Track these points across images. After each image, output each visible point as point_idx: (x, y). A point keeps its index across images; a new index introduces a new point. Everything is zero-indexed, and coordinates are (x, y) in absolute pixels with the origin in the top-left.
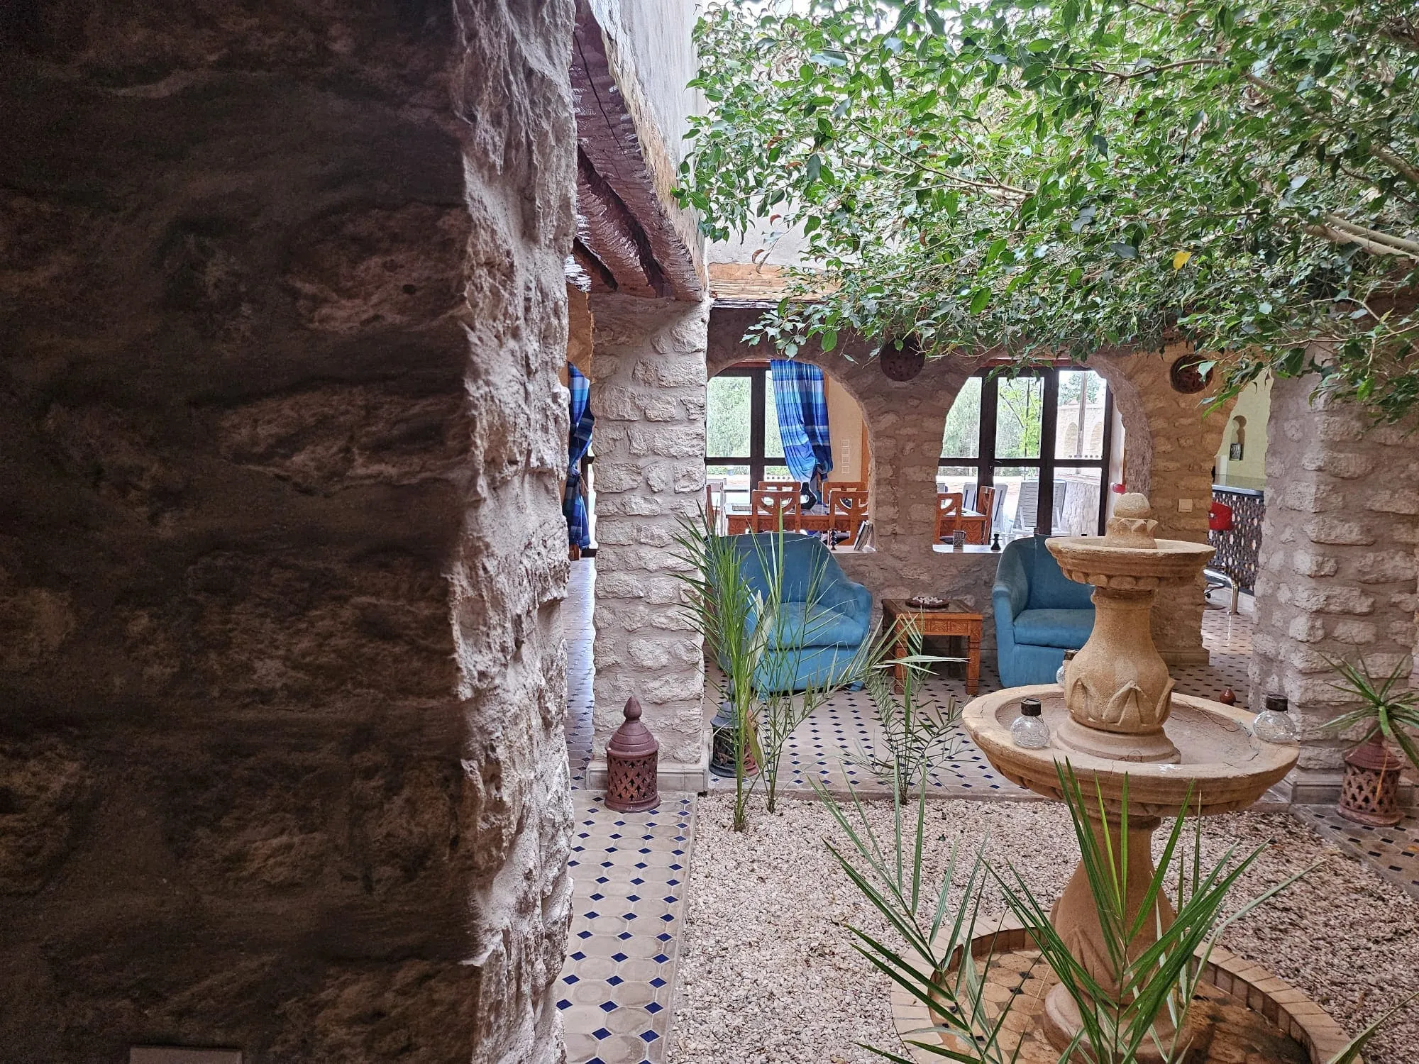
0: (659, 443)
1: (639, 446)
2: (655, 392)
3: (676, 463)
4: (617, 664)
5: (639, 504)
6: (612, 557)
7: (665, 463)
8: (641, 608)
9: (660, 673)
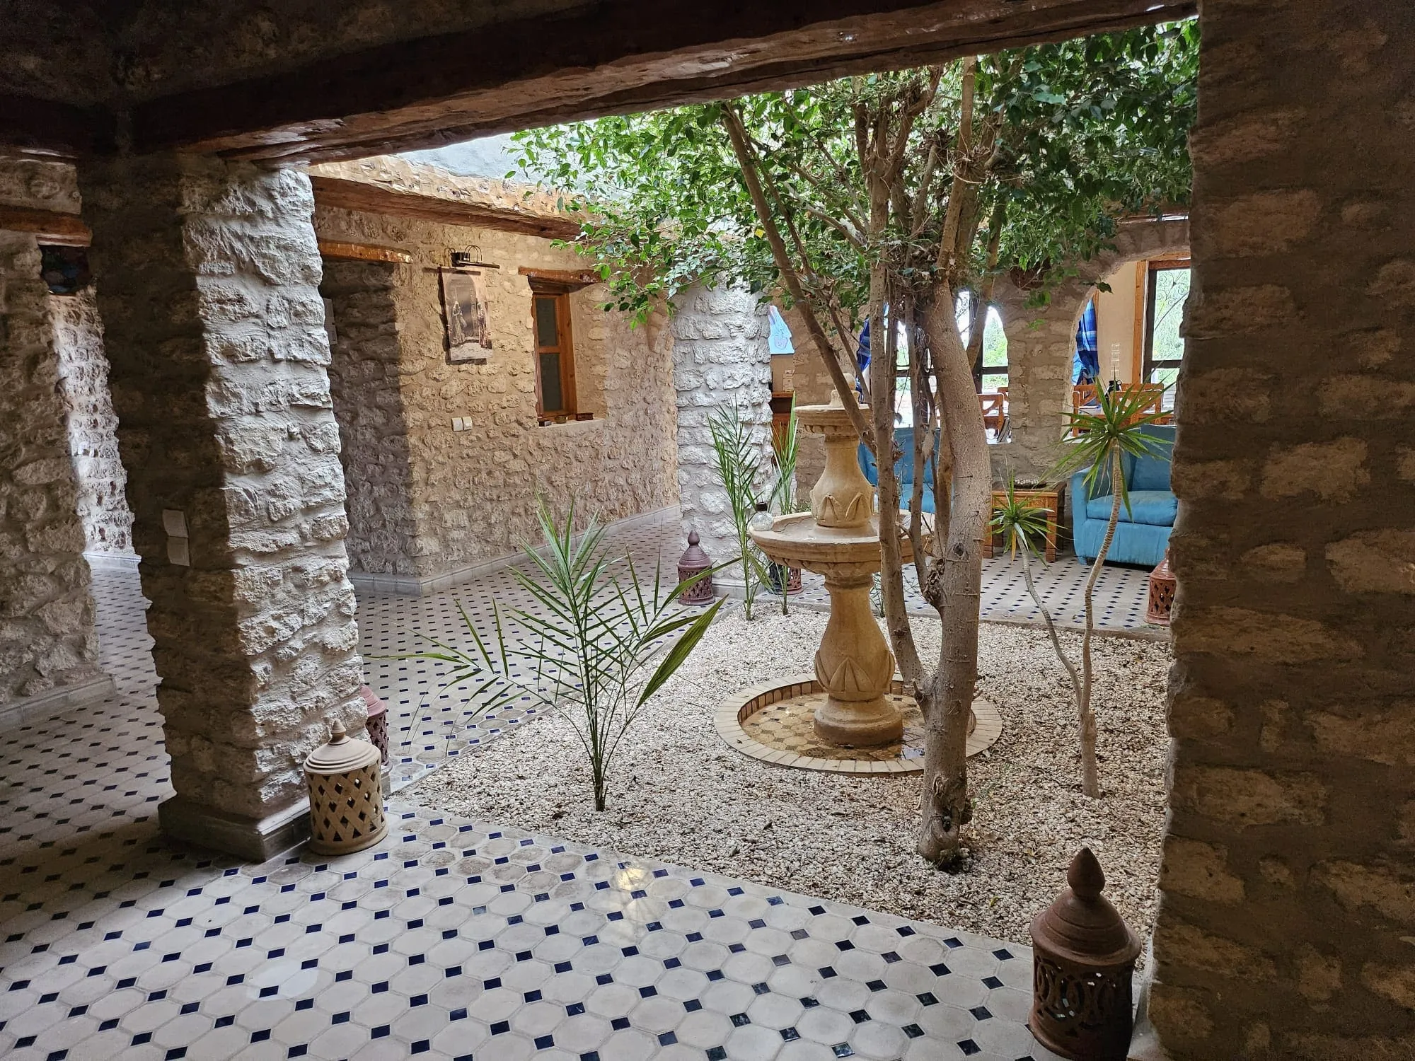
0: (712, 354)
1: (700, 357)
2: (709, 318)
3: (724, 369)
4: (692, 510)
5: (701, 398)
6: (687, 436)
7: (717, 368)
8: (706, 471)
9: (720, 517)
